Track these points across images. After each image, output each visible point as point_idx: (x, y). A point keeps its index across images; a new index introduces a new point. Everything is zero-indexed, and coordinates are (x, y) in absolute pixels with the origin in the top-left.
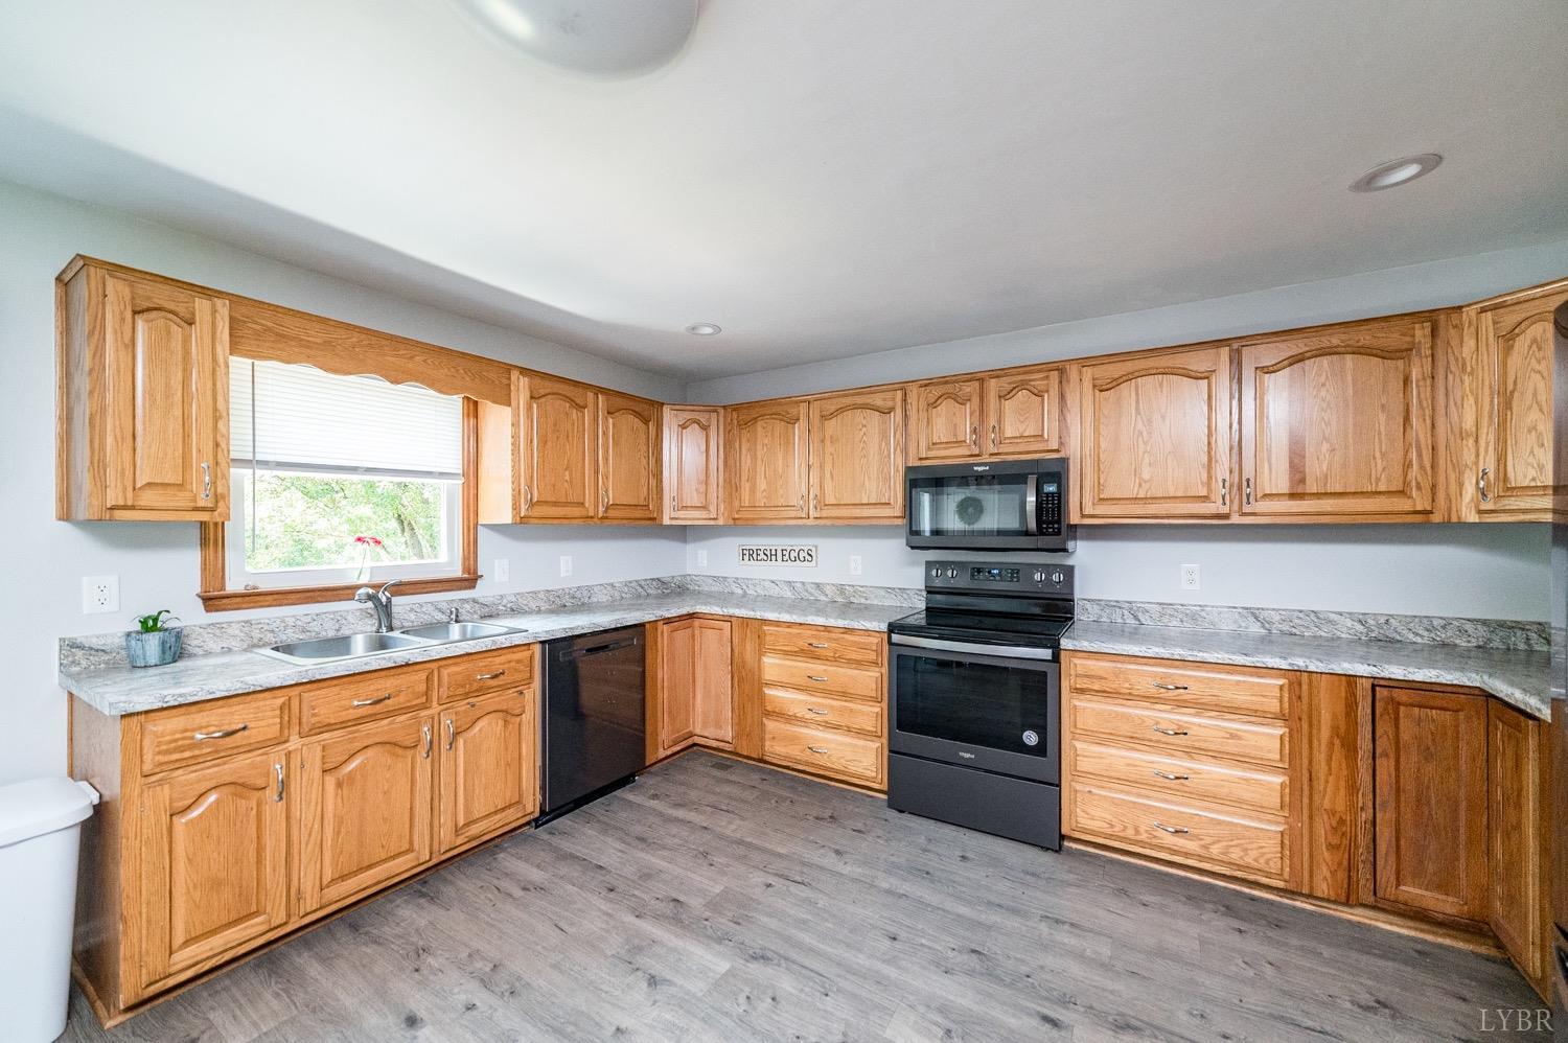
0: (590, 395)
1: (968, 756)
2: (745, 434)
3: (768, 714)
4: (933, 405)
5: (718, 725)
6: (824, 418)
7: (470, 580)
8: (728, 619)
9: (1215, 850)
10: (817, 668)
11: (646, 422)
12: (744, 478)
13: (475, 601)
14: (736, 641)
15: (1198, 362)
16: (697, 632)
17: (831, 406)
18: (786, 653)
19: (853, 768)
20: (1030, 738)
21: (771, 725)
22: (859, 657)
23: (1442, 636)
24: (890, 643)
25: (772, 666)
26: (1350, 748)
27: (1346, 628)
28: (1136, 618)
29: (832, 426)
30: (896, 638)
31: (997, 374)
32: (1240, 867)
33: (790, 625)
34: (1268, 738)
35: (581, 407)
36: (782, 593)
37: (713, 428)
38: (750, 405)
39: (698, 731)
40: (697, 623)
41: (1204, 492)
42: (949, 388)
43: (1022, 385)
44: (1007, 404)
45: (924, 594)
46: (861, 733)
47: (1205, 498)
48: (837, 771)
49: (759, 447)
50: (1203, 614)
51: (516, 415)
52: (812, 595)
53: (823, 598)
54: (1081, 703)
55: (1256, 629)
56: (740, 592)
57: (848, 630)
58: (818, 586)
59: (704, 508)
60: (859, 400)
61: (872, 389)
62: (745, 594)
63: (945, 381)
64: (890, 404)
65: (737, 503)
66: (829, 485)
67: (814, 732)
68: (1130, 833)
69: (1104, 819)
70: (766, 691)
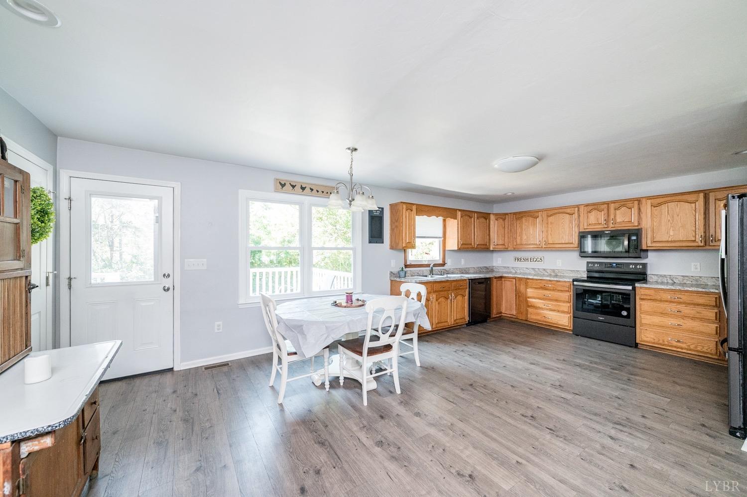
0: (473, 214)
1: (602, 318)
2: (518, 222)
3: (529, 306)
4: (590, 212)
5: (511, 310)
6: (548, 216)
7: (443, 264)
8: (515, 278)
9: (692, 347)
10: (547, 292)
11: (486, 219)
12: (518, 235)
13: (445, 270)
14: (517, 285)
16: (503, 283)
17: (550, 213)
18: (536, 288)
19: (560, 323)
20: (624, 313)
21: (530, 310)
22: (562, 289)
24: (573, 285)
25: (530, 292)
28: (672, 280)
29: (551, 219)
30: (575, 283)
31: (614, 202)
32: (701, 352)
33: (537, 280)
34: (711, 313)
35: (471, 218)
36: (530, 272)
37: (507, 220)
38: (520, 213)
39: (503, 312)
40: (503, 279)
41: (694, 239)
42: (596, 207)
43: (624, 205)
44: (618, 212)
45: (586, 272)
46: (563, 312)
48: (554, 324)
49: (524, 226)
50: (700, 279)
51: (458, 222)
52: (542, 272)
53: (546, 273)
54: (643, 302)
56: (514, 271)
57: (558, 281)
58: (544, 270)
59: (504, 245)
60: (561, 211)
61: (566, 207)
62: (516, 272)
63: (594, 204)
64: (573, 212)
65: (515, 243)
66: (550, 237)
67: (546, 312)
68: (661, 342)
69: (651, 338)
70: (529, 300)
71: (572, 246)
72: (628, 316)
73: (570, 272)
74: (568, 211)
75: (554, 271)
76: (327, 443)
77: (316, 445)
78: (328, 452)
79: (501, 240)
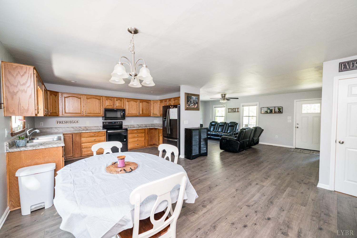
3: (83, 148)
4: (107, 100)
6: (87, 99)
7: (24, 130)
8: (72, 134)
10: (94, 138)
14: (74, 137)
15: (136, 100)
17: (89, 97)
18: (87, 137)
20: (125, 140)
21: (84, 150)
22: (102, 135)
23: (149, 125)
26: (148, 134)
27: (144, 126)
28: (128, 127)
29: (89, 100)
30: (108, 131)
31: (116, 98)
33: (88, 133)
34: (143, 135)
36: (70, 129)
42: (109, 98)
43: (119, 100)
44: (117, 101)
45: (102, 126)
47: (137, 114)
50: (134, 125)
51: (43, 94)
52: (78, 129)
53: (81, 129)
54: (129, 135)
55: (138, 126)
56: (57, 130)
57: (99, 132)
59: (56, 113)
60: (95, 97)
64: (100, 99)
66: (88, 109)
68: (134, 147)
69: (132, 146)
70: (82, 144)
71: (100, 114)
72: (126, 141)
73: (94, 127)
74: (98, 98)
75: (85, 127)
76: (214, 225)
77: (217, 230)
78: (219, 223)
79: (54, 110)
